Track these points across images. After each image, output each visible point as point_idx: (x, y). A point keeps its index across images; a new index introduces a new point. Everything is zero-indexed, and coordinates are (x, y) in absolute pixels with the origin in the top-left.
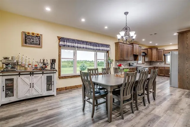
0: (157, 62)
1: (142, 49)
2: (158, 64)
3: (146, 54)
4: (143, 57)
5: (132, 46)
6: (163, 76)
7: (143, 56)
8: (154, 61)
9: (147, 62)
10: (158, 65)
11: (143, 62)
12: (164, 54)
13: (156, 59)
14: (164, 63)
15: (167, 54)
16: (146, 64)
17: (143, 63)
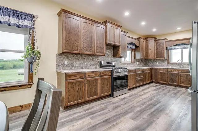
0: (155, 60)
1: (128, 37)
2: (158, 63)
3: (137, 47)
4: (133, 52)
5: (104, 27)
6: (166, 84)
7: (132, 50)
8: (151, 59)
9: (139, 60)
10: (157, 65)
11: (133, 61)
12: (167, 48)
13: (153, 56)
14: (166, 62)
15: (171, 48)
16: (138, 63)
17: (132, 63)
